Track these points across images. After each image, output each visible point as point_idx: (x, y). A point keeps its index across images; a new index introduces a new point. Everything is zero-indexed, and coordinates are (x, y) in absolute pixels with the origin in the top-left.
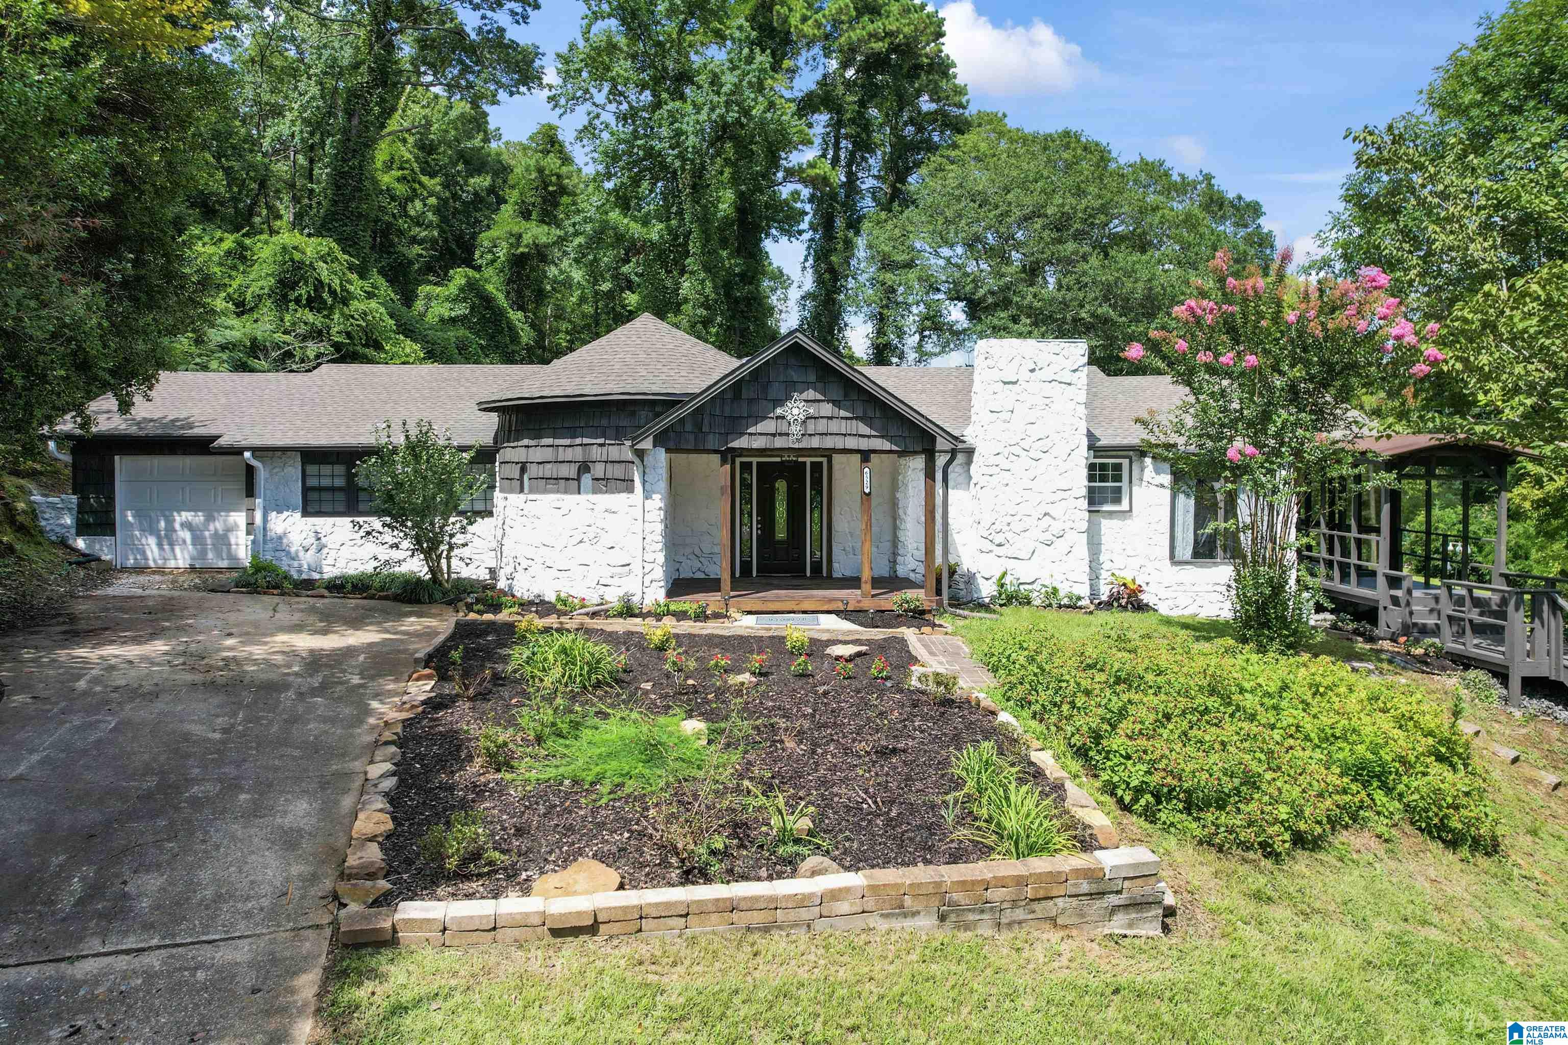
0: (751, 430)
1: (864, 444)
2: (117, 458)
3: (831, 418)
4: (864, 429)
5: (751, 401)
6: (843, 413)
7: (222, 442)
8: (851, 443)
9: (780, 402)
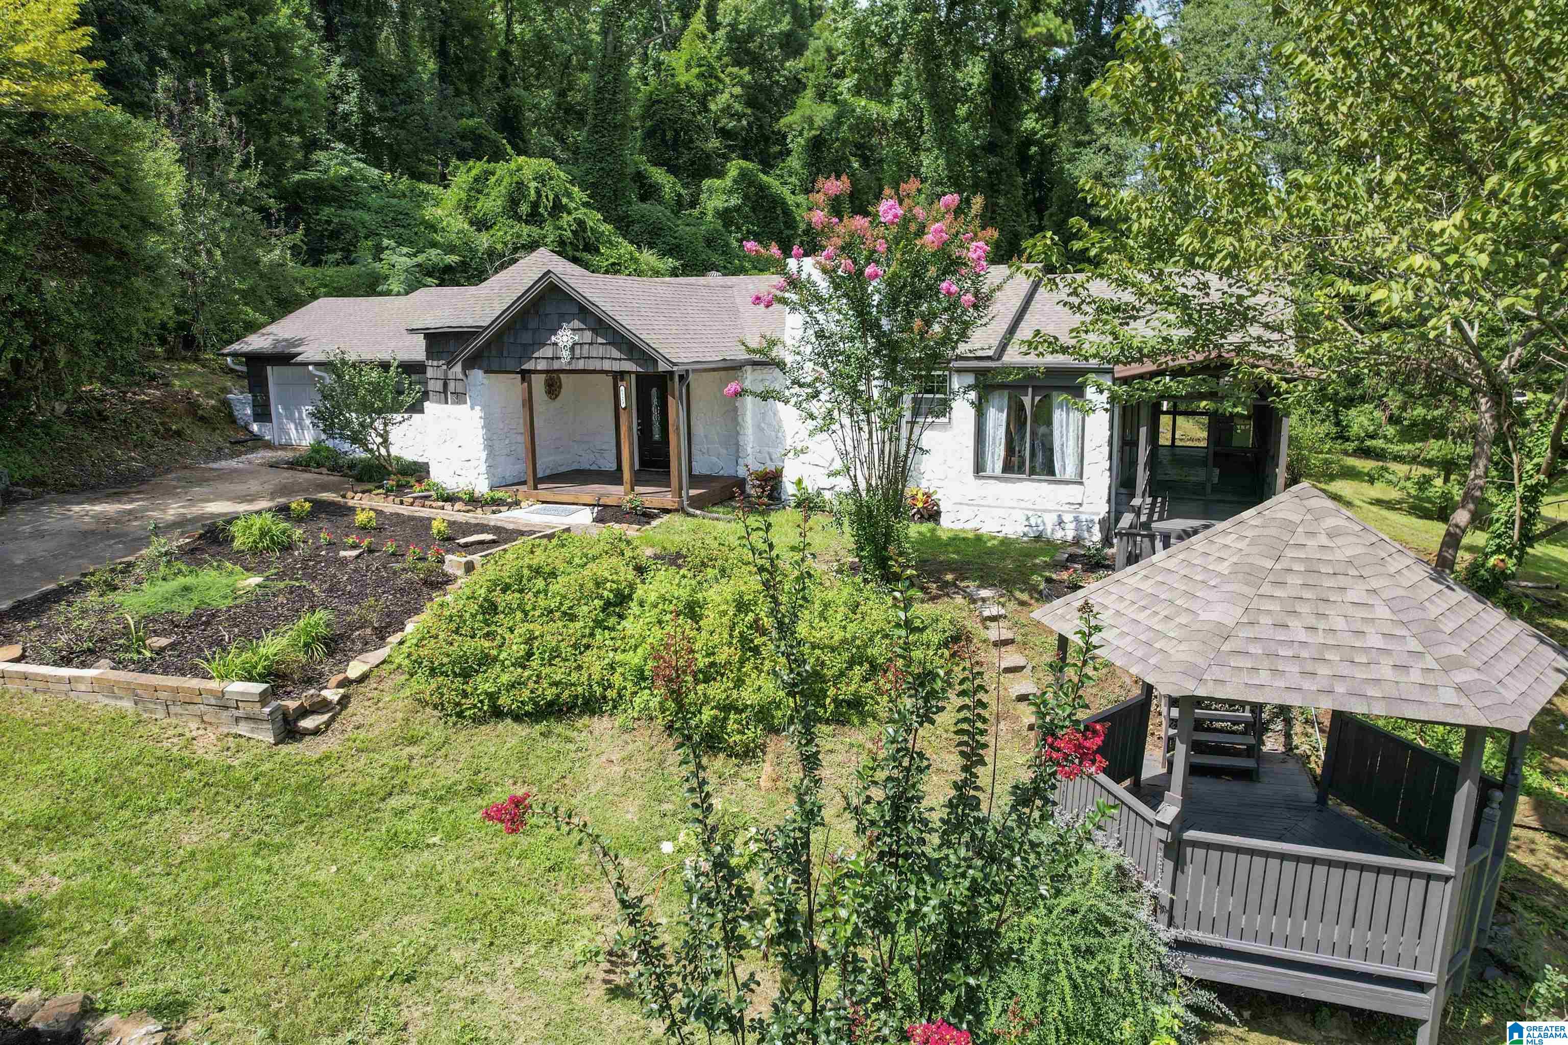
0: (536, 355)
1: (616, 366)
2: (269, 368)
3: (591, 344)
4: (616, 354)
5: (535, 331)
6: (600, 340)
7: (299, 359)
8: (607, 365)
9: (554, 332)
